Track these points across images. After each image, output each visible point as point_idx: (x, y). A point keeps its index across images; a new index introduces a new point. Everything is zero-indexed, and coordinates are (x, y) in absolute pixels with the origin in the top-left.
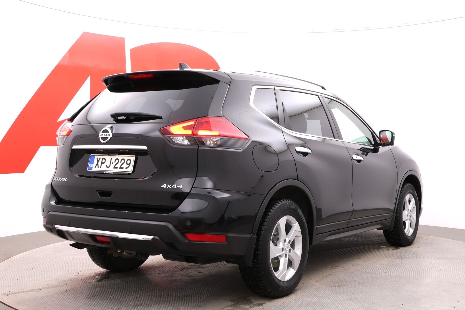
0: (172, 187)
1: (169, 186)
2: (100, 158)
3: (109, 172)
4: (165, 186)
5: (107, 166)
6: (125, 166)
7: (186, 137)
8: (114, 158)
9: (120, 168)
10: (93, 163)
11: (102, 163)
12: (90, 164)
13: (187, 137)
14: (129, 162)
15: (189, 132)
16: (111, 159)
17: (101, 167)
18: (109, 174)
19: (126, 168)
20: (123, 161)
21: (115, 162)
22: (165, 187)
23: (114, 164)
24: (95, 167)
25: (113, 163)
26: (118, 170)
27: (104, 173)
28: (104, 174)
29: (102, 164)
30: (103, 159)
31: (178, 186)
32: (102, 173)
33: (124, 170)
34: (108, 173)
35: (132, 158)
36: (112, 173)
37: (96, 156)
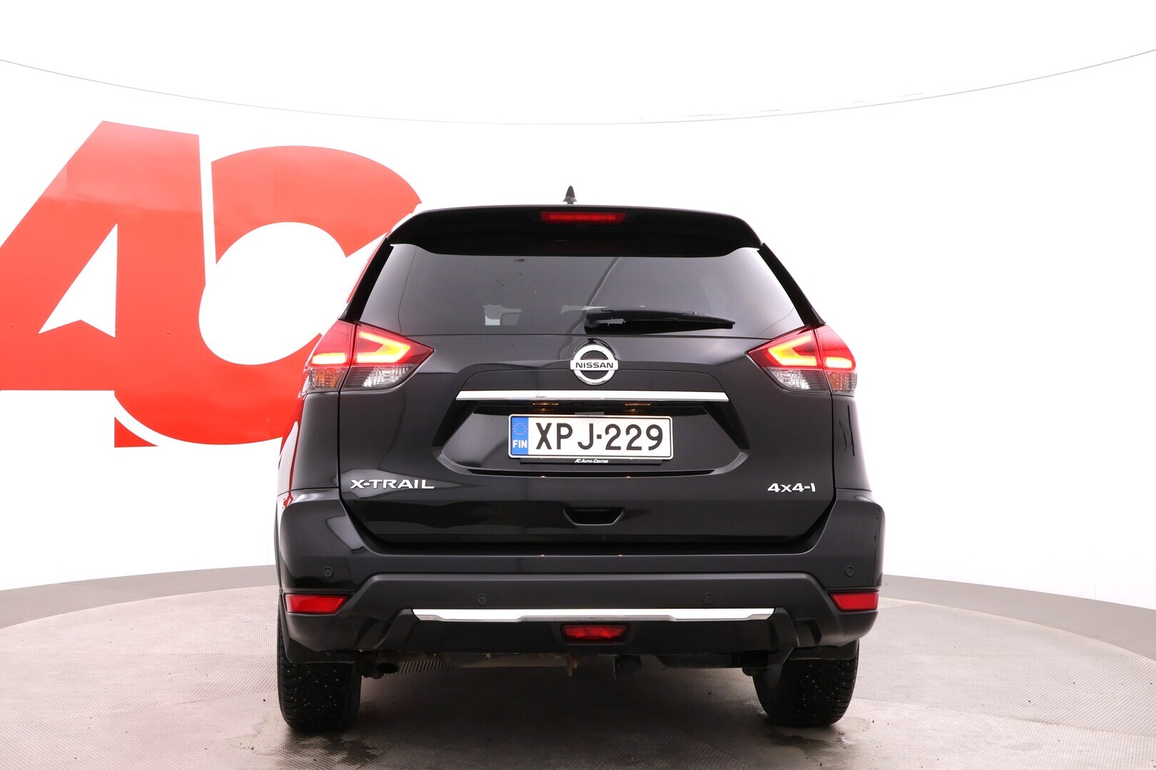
0: (794, 489)
1: (787, 488)
2: (549, 425)
3: (593, 460)
4: (775, 487)
5: (580, 444)
6: (644, 442)
7: (803, 372)
8: (601, 423)
9: (630, 447)
10: (525, 437)
11: (560, 437)
12: (514, 441)
13: (806, 372)
14: (654, 433)
15: (811, 361)
16: (591, 426)
17: (559, 447)
18: (593, 464)
19: (651, 448)
20: (634, 432)
21: (607, 432)
22: (777, 490)
23: (606, 439)
24: (539, 447)
25: (599, 437)
26: (624, 454)
27: (577, 461)
28: (577, 464)
29: (562, 440)
30: (559, 426)
31: (806, 487)
32: (570, 463)
33: (645, 454)
34: (591, 461)
35: (665, 424)
36: (607, 462)
37: (529, 418)
